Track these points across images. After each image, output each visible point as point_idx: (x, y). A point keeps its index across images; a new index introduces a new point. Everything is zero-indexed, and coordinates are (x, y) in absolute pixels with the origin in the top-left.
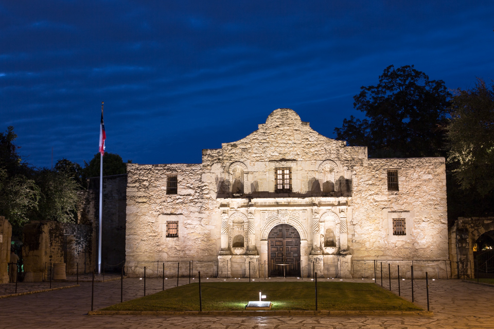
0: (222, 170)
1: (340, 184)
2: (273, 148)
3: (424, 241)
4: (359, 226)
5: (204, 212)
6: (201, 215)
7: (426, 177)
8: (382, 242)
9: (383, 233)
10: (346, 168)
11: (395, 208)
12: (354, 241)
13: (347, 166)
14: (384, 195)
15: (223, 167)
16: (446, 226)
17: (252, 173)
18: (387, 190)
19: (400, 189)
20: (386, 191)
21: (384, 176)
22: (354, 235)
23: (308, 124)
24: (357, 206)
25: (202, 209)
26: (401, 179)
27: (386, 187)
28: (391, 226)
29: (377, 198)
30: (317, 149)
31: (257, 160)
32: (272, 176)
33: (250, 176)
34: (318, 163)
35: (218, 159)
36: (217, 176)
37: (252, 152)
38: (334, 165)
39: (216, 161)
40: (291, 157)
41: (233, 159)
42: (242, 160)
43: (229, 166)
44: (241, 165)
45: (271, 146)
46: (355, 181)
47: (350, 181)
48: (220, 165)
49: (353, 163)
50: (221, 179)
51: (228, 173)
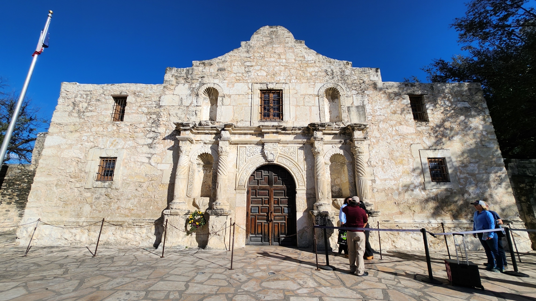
0: (189, 92)
1: (349, 111)
2: (258, 68)
4: (380, 169)
5: (157, 145)
6: (151, 151)
7: (461, 105)
9: (417, 179)
10: (354, 92)
11: (428, 144)
12: (375, 190)
13: (356, 90)
14: (409, 127)
15: (192, 90)
17: (230, 96)
18: (413, 120)
19: (430, 119)
20: (412, 122)
21: (407, 102)
23: (304, 42)
24: (373, 140)
25: (155, 141)
26: (429, 106)
27: (411, 116)
29: (401, 129)
30: (316, 69)
31: (238, 80)
32: (257, 100)
33: (227, 100)
34: (318, 85)
35: (186, 79)
36: (181, 100)
37: (231, 72)
38: (339, 88)
39: (183, 81)
40: (282, 78)
41: (205, 80)
42: (216, 81)
43: (200, 87)
44: (215, 87)
45: (257, 65)
46: (368, 108)
47: (361, 108)
48: (187, 85)
49: (363, 86)
50: (186, 103)
51: (197, 95)
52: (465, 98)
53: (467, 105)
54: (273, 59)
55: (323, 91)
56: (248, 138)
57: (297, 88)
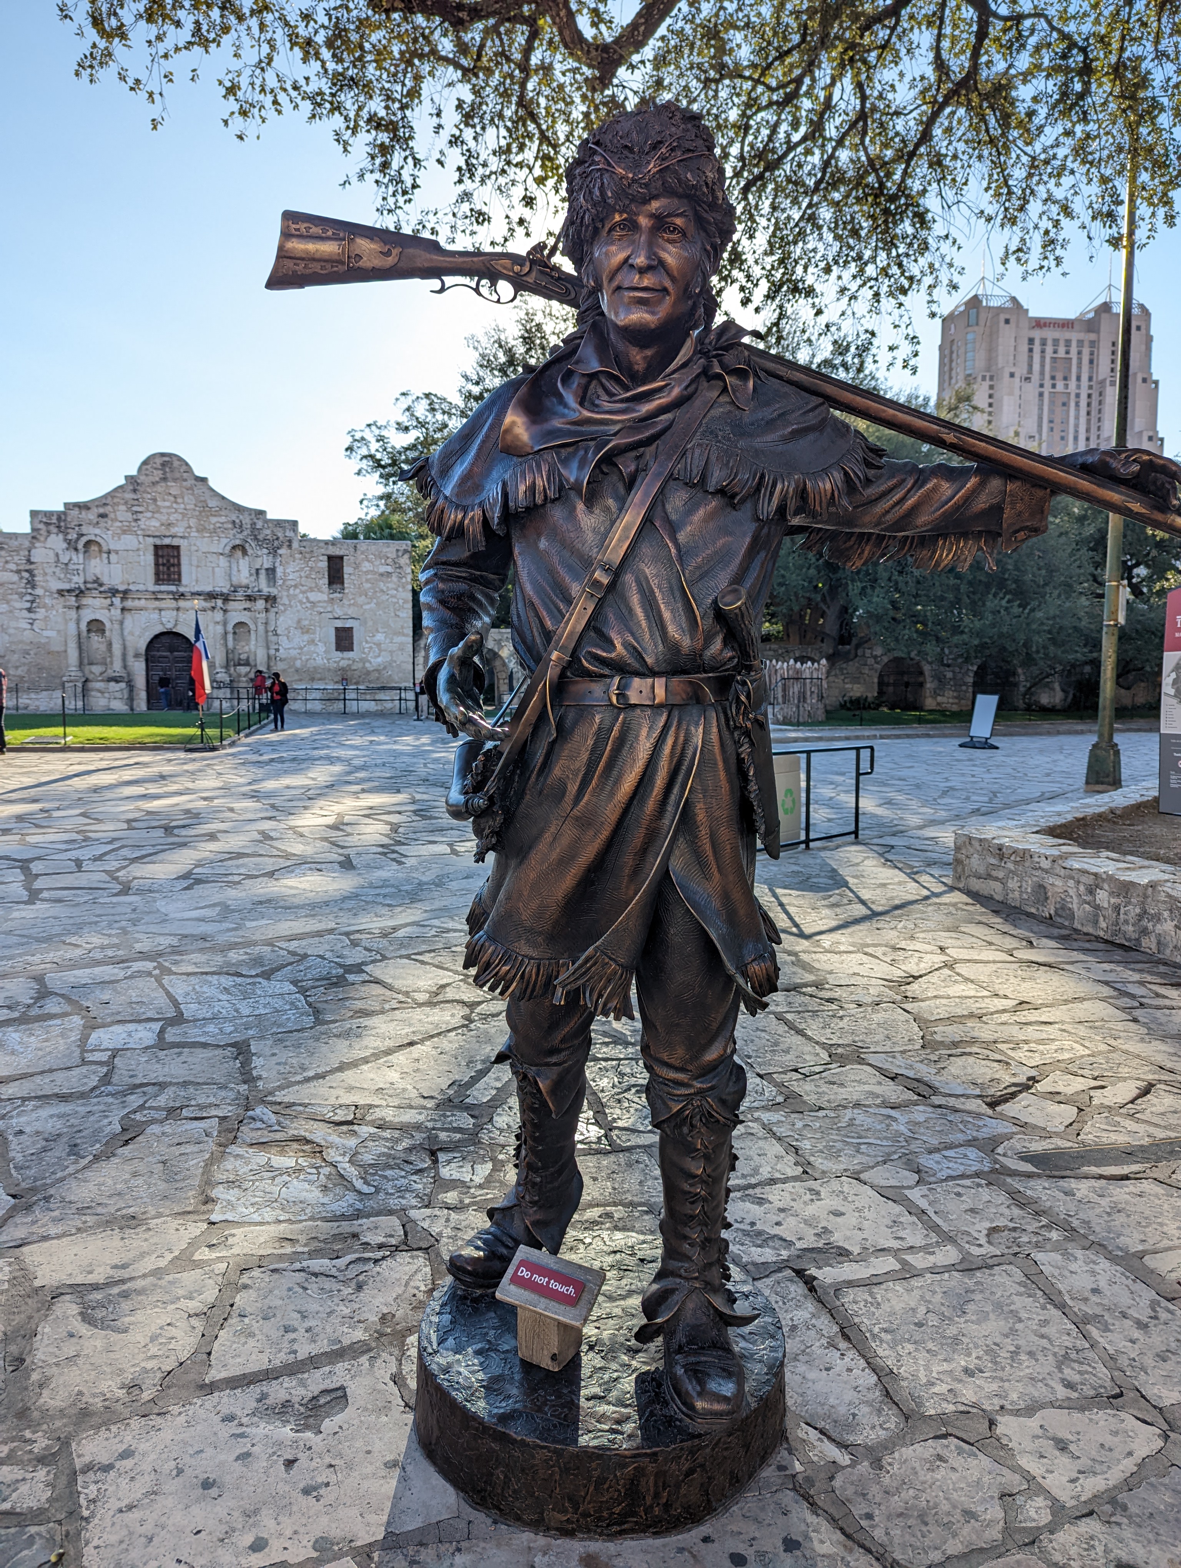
0: (65, 545)
1: (257, 574)
2: (149, 515)
3: (379, 660)
4: (285, 637)
5: (38, 610)
6: (32, 615)
7: (383, 569)
8: (320, 661)
9: (321, 648)
10: (265, 551)
11: (339, 612)
12: (277, 659)
14: (322, 594)
15: (69, 542)
16: (410, 640)
17: (117, 552)
18: (327, 585)
19: (345, 585)
20: (325, 588)
21: (324, 564)
22: (277, 650)
24: (282, 608)
25: (34, 605)
26: (347, 570)
27: (326, 581)
28: (333, 639)
29: (313, 596)
30: (223, 519)
31: (124, 532)
32: (150, 558)
33: (113, 557)
34: (224, 541)
35: (59, 527)
36: (57, 555)
37: (116, 520)
38: (247, 546)
39: (55, 530)
40: (178, 530)
41: (85, 529)
42: (97, 531)
43: (78, 539)
44: (98, 539)
45: (148, 510)
46: (279, 571)
47: (271, 572)
48: (61, 536)
49: (276, 543)
50: (64, 559)
51: (76, 549)
52: (389, 561)
53: (389, 569)
54: (167, 504)
55: (228, 548)
56: (143, 603)
57: (198, 543)
